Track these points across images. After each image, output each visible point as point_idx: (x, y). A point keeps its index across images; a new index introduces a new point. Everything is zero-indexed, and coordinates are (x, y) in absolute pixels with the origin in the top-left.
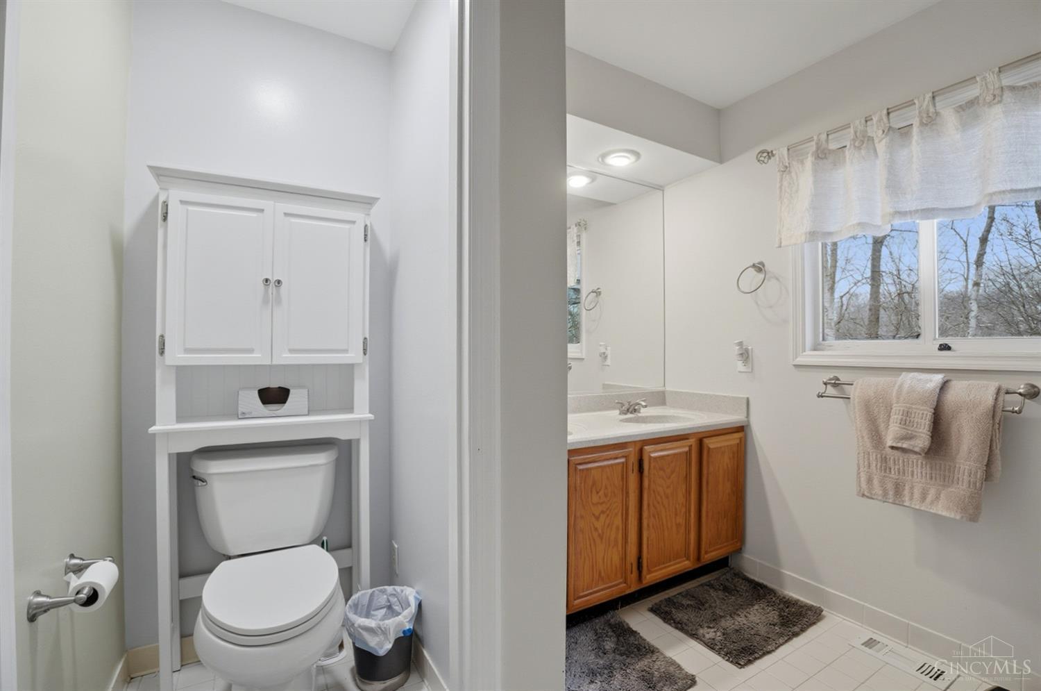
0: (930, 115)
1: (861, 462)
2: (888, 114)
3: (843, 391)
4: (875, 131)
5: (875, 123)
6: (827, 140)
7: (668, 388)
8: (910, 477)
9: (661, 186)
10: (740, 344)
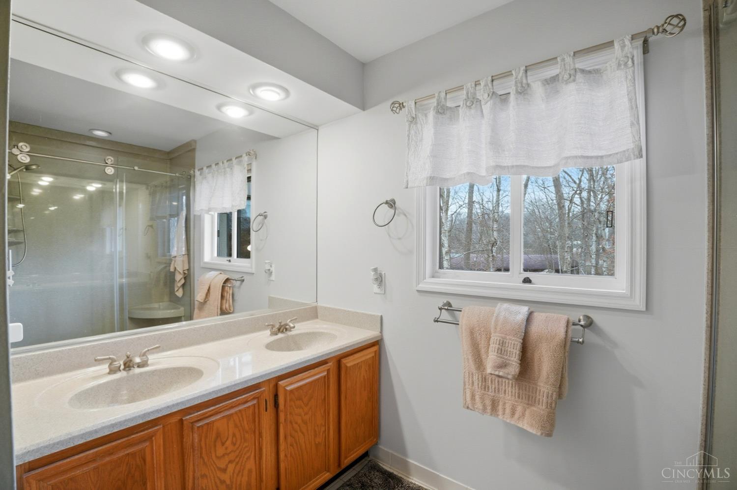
0: (524, 86)
1: (467, 380)
2: (492, 81)
3: (454, 316)
4: (482, 95)
5: (482, 87)
6: (445, 99)
7: (320, 304)
8: (503, 395)
9: (317, 126)
10: (375, 270)
